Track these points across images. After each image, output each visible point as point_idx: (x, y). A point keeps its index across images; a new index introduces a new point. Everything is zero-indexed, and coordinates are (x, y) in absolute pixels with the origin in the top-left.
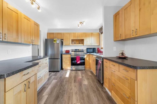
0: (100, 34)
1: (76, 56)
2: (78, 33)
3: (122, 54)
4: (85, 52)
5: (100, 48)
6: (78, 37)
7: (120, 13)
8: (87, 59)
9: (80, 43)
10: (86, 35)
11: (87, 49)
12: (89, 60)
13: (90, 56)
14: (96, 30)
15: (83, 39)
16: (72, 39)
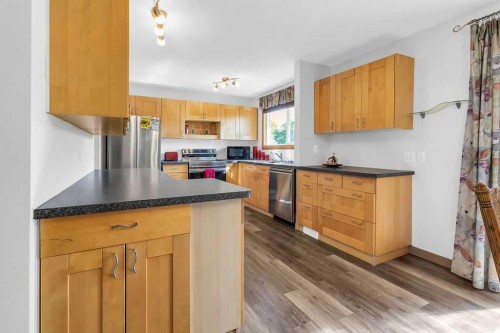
0: (260, 112)
1: (204, 170)
2: (204, 103)
3: (334, 158)
4: (224, 156)
5: (260, 149)
6: (204, 115)
7: (332, 82)
8: (232, 176)
9: (207, 133)
10: (227, 111)
11: (229, 148)
12: (237, 178)
13: (237, 169)
14: (250, 99)
15: (217, 120)
16: (188, 119)
